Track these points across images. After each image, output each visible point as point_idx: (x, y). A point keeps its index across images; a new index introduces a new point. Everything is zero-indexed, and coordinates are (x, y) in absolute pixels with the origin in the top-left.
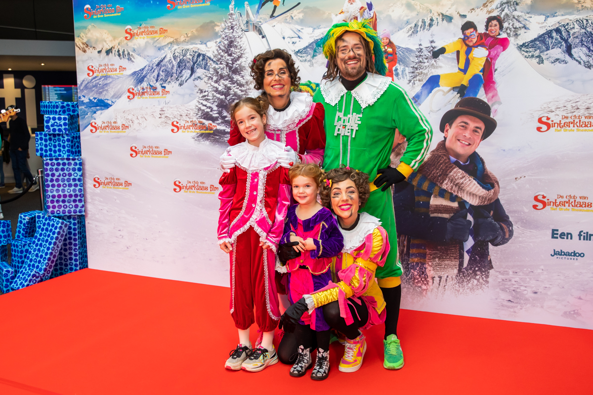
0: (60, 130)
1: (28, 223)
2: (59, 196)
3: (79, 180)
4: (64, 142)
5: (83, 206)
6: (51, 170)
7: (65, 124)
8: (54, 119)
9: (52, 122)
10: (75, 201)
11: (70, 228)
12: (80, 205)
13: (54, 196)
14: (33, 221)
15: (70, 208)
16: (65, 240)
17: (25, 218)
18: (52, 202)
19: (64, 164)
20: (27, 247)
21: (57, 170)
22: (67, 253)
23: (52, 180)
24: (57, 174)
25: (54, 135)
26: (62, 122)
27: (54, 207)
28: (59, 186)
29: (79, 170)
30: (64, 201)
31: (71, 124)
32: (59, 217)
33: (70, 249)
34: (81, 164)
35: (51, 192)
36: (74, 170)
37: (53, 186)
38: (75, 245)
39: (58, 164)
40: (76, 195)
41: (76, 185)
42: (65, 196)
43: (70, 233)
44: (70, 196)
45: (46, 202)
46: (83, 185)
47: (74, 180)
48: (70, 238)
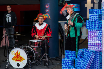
0: (95, 20)
1: (81, 53)
2: (93, 44)
3: (100, 38)
4: (96, 24)
5: (101, 48)
6: (90, 34)
7: (97, 18)
8: (93, 15)
9: (92, 17)
10: (98, 46)
11: (96, 56)
12: (100, 47)
13: (90, 44)
14: (83, 52)
15: (96, 49)
16: (94, 60)
17: (81, 51)
18: (90, 46)
19: (95, 32)
20: (80, 61)
21: (92, 34)
22: (94, 65)
23: (90, 38)
24: (92, 36)
25: (93, 22)
26: (96, 17)
27: (90, 48)
28: (93, 40)
29: (101, 34)
30: (94, 46)
31: (99, 17)
32: (92, 52)
33: (96, 64)
34: (101, 32)
35: (90, 42)
36: (99, 34)
37: (91, 40)
38: (98, 63)
39: (93, 32)
40: (99, 44)
41: (99, 40)
42: (95, 44)
43: (96, 58)
44: (97, 44)
45: (88, 45)
46: (102, 40)
47: (99, 38)
48: (96, 60)
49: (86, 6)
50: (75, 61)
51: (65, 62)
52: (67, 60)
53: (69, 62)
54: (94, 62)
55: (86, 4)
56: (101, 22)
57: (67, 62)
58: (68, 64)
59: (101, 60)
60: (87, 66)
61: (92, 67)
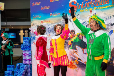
0: (27, 44)
1: (18, 66)
2: (26, 59)
3: (31, 56)
4: (27, 47)
5: (31, 62)
6: (24, 53)
7: (28, 43)
8: (25, 41)
9: (25, 42)
10: (29, 61)
11: (28, 67)
12: (31, 61)
13: (24, 60)
14: (19, 65)
15: (28, 62)
16: (27, 70)
17: (18, 65)
18: (24, 61)
19: (27, 52)
20: (18, 72)
21: (25, 53)
22: (27, 73)
23: (24, 56)
24: (25, 54)
25: (25, 45)
26: (27, 42)
27: (24, 62)
28: (26, 57)
29: (31, 53)
30: (27, 61)
32: (26, 65)
33: (28, 72)
34: (31, 52)
35: (24, 58)
36: (29, 53)
37: (24, 57)
38: (29, 71)
39: (26, 52)
40: (30, 59)
41: (30, 57)
42: (27, 59)
43: (28, 68)
44: (28, 59)
45: (22, 61)
46: (31, 57)
47: (29, 56)
48: (28, 70)
49: (20, 35)
50: (14, 72)
51: (7, 73)
52: (8, 72)
53: (10, 73)
54: (27, 71)
55: (20, 33)
56: (31, 46)
57: (9, 73)
58: (9, 75)
59: (31, 69)
60: (22, 75)
61: (26, 75)
